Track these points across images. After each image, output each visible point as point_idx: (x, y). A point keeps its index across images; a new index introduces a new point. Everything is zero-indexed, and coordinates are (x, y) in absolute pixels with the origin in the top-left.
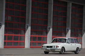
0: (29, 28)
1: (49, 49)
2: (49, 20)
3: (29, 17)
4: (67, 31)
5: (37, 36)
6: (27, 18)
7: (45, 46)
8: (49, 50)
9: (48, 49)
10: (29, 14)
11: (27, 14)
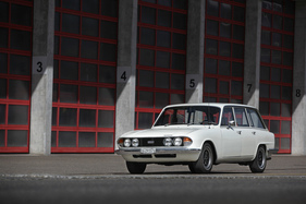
0: (46, 73)
1: (152, 150)
2: (122, 44)
3: (46, 26)
4: (188, 87)
5: (79, 106)
6: (37, 32)
7: (131, 139)
8: (150, 156)
9: (145, 150)
10: (46, 17)
11: (37, 17)
